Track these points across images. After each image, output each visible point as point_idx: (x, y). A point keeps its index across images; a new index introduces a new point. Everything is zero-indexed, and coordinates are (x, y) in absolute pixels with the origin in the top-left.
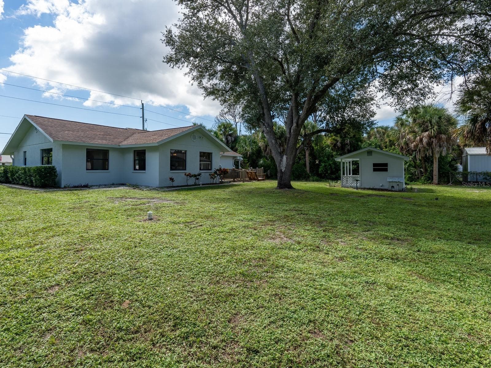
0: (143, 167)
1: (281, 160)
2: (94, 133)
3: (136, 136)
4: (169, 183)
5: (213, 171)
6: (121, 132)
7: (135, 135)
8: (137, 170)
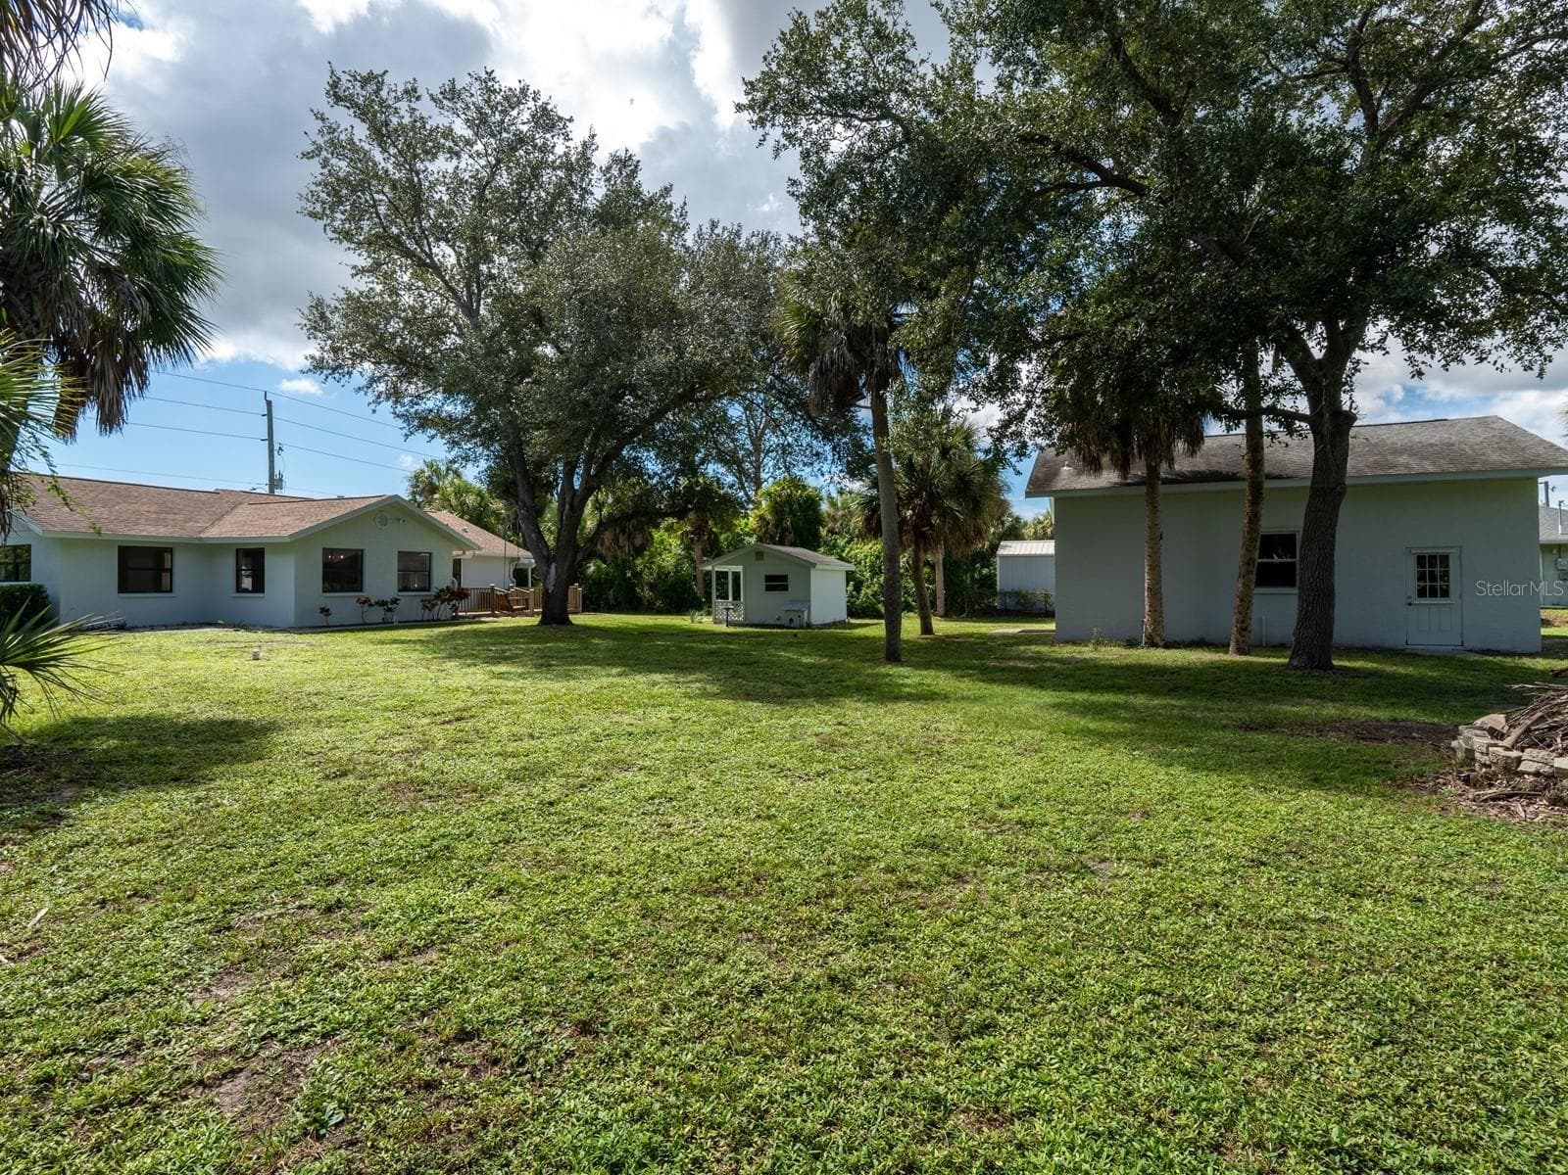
0: (259, 586)
1: (548, 572)
2: (133, 507)
3: (244, 512)
4: (320, 619)
5: (434, 591)
6: (203, 503)
7: (239, 510)
8: (246, 591)
